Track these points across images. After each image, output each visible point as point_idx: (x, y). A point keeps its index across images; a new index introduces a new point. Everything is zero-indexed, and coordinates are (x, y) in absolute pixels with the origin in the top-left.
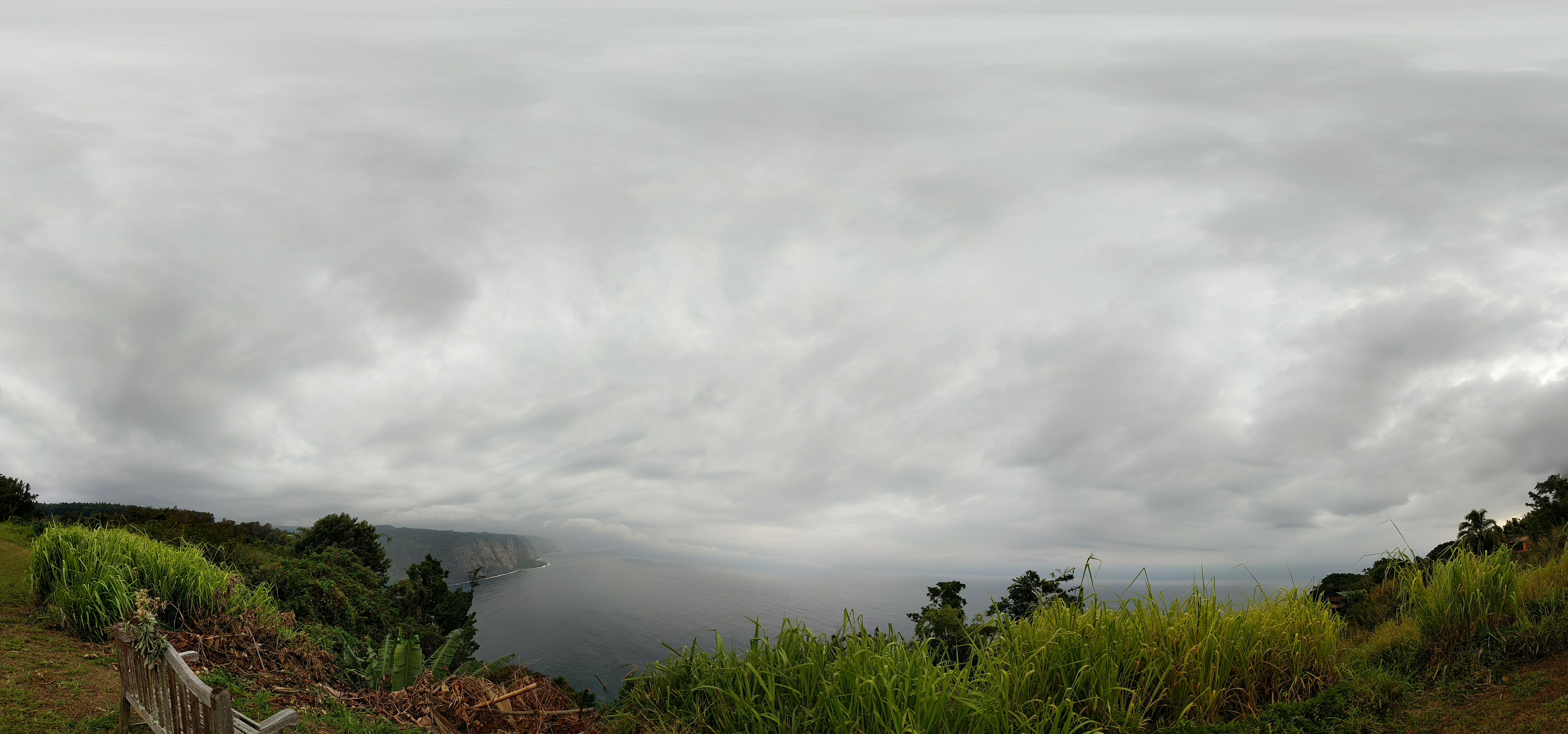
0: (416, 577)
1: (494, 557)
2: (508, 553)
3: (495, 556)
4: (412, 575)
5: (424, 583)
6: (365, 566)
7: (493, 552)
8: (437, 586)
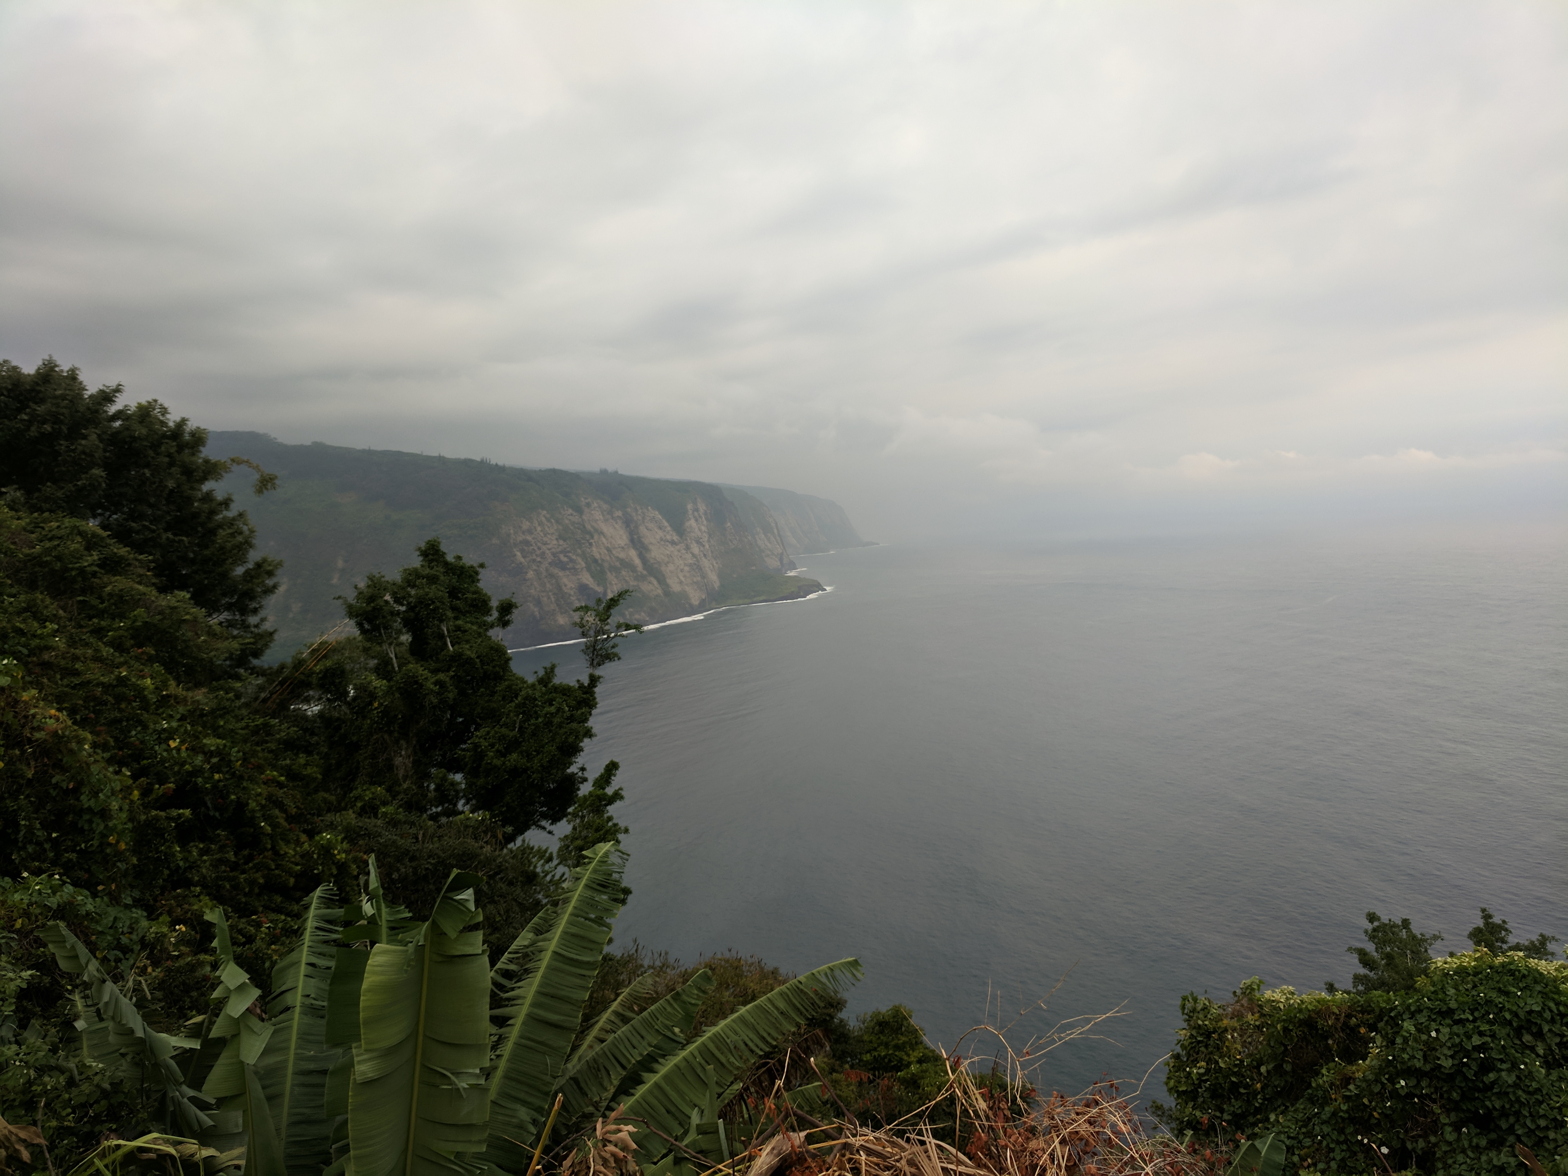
0: (386, 628)
1: (637, 561)
2: (688, 548)
3: (641, 556)
4: (370, 621)
5: (419, 650)
6: (163, 590)
7: (636, 542)
8: (469, 661)
